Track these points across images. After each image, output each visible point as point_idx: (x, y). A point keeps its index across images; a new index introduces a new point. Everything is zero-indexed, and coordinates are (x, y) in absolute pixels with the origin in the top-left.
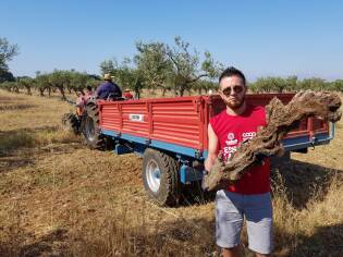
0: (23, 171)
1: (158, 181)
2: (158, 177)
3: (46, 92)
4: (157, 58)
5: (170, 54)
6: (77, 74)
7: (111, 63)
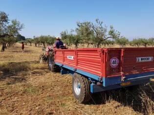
0: (20, 84)
1: (80, 90)
2: (79, 87)
3: (37, 45)
4: (87, 29)
5: (93, 27)
6: (50, 37)
7: (65, 32)
